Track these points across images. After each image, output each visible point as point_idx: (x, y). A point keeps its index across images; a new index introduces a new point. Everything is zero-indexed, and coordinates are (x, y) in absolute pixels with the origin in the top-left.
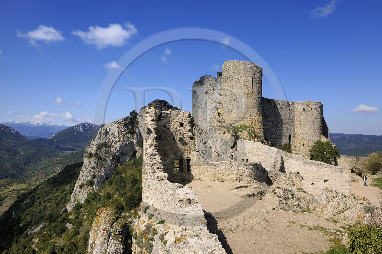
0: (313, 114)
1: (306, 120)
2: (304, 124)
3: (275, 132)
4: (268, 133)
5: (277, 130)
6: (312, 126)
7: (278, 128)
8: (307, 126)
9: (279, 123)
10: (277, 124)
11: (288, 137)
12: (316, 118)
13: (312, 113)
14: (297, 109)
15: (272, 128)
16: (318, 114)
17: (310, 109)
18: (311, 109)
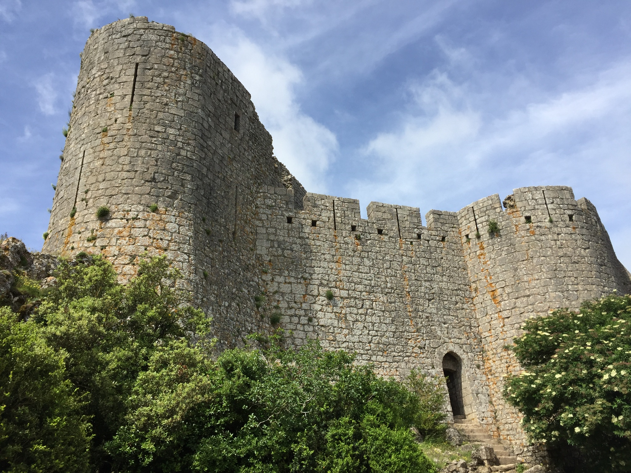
0: (543, 238)
1: (516, 270)
2: (508, 290)
3: (346, 331)
4: (302, 335)
5: (360, 325)
6: (553, 295)
7: (366, 314)
8: (525, 299)
9: (369, 293)
10: (355, 298)
11: (438, 361)
12: (565, 255)
13: (537, 233)
14: (467, 236)
15: (329, 315)
16: (568, 237)
17: (523, 219)
18: (528, 219)
